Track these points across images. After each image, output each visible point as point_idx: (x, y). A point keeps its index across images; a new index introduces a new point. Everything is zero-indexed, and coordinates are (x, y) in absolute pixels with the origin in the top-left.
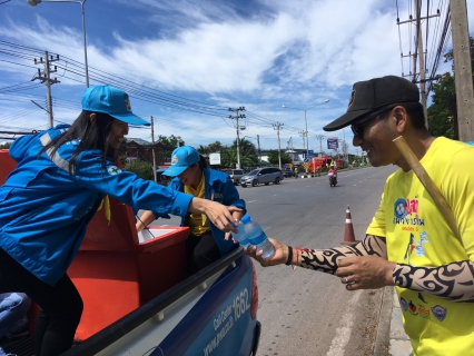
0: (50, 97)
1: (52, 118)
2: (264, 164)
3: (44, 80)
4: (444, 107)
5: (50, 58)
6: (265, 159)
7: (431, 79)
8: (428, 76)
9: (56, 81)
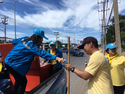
0: (5, 28)
1: (5, 34)
2: (64, 47)
3: (4, 23)
4: (110, 34)
5: (6, 18)
6: (64, 46)
7: (107, 26)
8: (106, 25)
9: (7, 24)
